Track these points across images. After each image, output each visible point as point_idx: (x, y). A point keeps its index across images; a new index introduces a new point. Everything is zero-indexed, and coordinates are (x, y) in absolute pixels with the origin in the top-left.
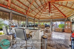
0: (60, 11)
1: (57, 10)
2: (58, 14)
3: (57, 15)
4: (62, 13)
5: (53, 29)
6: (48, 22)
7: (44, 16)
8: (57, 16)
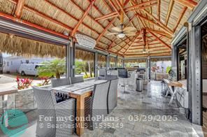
0: (164, 42)
1: (158, 41)
2: (162, 48)
3: (159, 48)
4: (168, 45)
5: (153, 76)
6: (143, 61)
7: (134, 51)
8: (160, 51)
